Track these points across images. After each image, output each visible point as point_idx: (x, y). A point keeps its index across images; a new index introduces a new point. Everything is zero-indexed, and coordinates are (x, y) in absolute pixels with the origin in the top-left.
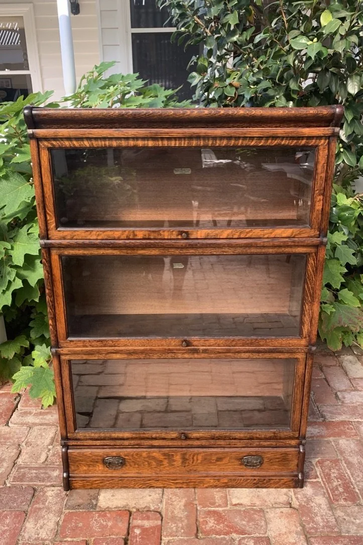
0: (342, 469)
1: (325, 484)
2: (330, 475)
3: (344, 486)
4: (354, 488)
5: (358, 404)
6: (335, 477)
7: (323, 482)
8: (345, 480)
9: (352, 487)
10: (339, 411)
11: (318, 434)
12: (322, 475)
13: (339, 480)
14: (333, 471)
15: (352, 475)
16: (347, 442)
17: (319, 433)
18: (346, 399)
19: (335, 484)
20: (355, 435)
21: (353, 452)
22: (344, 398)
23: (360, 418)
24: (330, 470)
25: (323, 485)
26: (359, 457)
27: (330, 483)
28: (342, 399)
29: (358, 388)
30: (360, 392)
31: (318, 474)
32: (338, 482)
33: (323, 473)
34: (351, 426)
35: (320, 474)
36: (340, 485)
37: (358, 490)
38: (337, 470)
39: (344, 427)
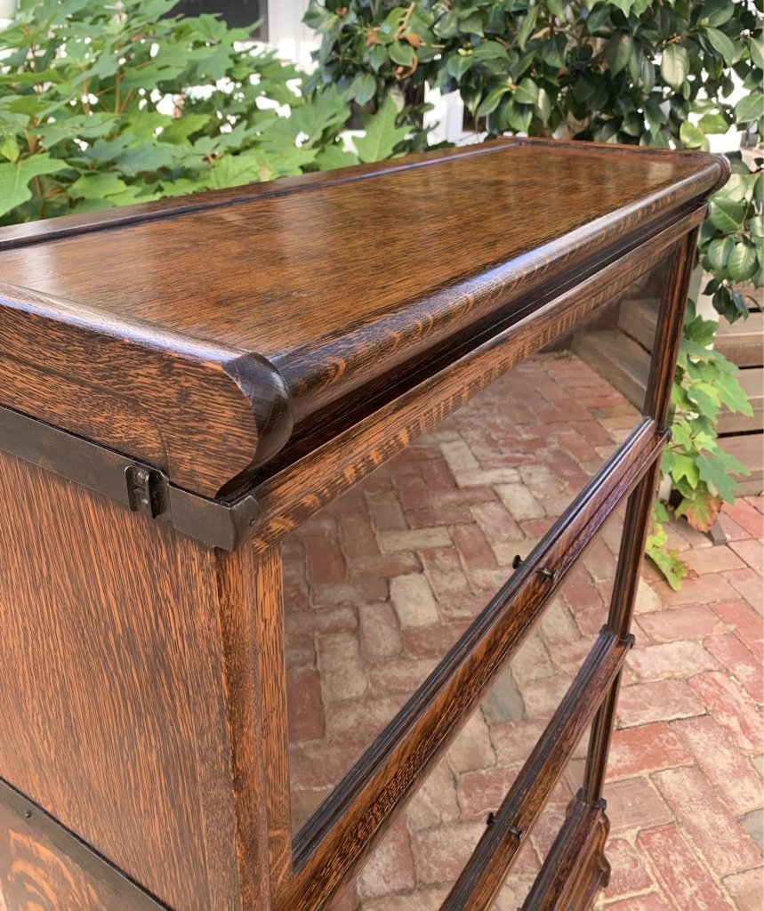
0: (687, 850)
1: (668, 897)
2: (672, 872)
3: (704, 895)
4: (723, 896)
5: (666, 675)
6: (682, 873)
7: (665, 891)
8: (703, 879)
9: (719, 892)
10: (640, 700)
11: (620, 765)
12: (658, 874)
13: (692, 881)
14: (672, 858)
15: (710, 859)
16: (676, 778)
17: (619, 761)
18: (643, 667)
19: (688, 892)
20: (686, 756)
21: (694, 799)
22: (639, 665)
23: (681, 710)
24: (667, 856)
25: (666, 901)
26: (707, 811)
27: (677, 890)
28: (636, 669)
29: (655, 637)
30: (661, 647)
31: (649, 871)
32: (691, 885)
33: (657, 866)
34: (671, 734)
35: (653, 872)
36: (696, 893)
37: (731, 897)
38: (680, 853)
39: (661, 740)
